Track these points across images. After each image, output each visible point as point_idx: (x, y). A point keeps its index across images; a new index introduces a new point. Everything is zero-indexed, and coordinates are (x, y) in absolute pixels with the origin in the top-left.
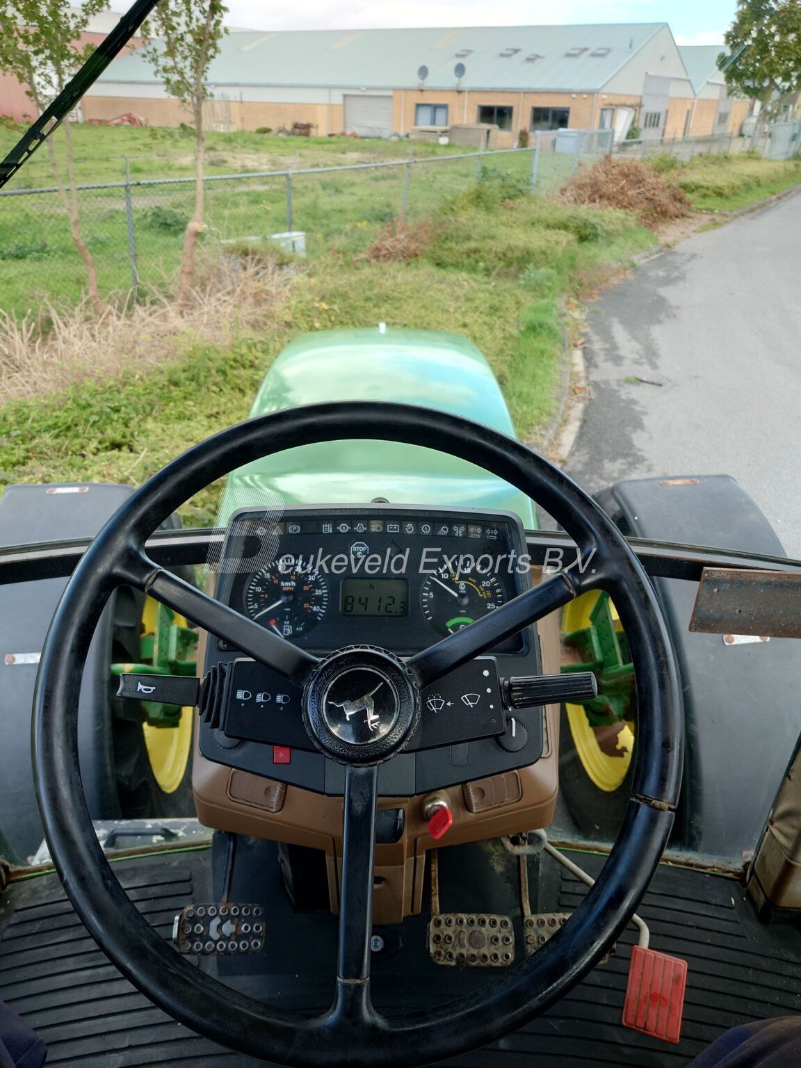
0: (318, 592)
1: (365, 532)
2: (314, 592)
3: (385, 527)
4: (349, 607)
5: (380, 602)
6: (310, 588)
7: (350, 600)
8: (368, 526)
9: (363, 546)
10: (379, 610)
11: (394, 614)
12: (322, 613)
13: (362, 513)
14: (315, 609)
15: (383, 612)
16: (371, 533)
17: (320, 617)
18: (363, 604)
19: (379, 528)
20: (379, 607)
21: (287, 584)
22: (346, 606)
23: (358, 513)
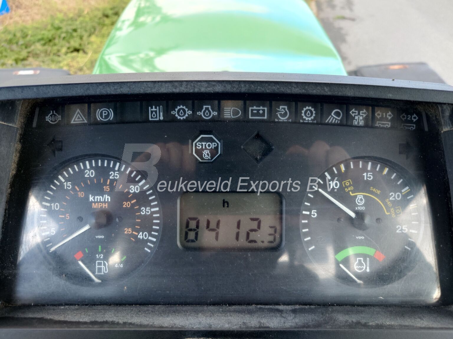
0: (145, 211)
1: (213, 120)
2: (139, 210)
3: (245, 111)
4: (191, 236)
5: (238, 226)
6: (133, 205)
7: (193, 225)
8: (220, 110)
9: (212, 141)
10: (237, 238)
11: (259, 244)
12: (151, 242)
13: (210, 90)
14: (140, 236)
15: (243, 242)
16: (224, 121)
17: (149, 248)
18: (213, 230)
19: (235, 113)
20: (238, 234)
21: (99, 198)
22: (187, 234)
23: (203, 90)
